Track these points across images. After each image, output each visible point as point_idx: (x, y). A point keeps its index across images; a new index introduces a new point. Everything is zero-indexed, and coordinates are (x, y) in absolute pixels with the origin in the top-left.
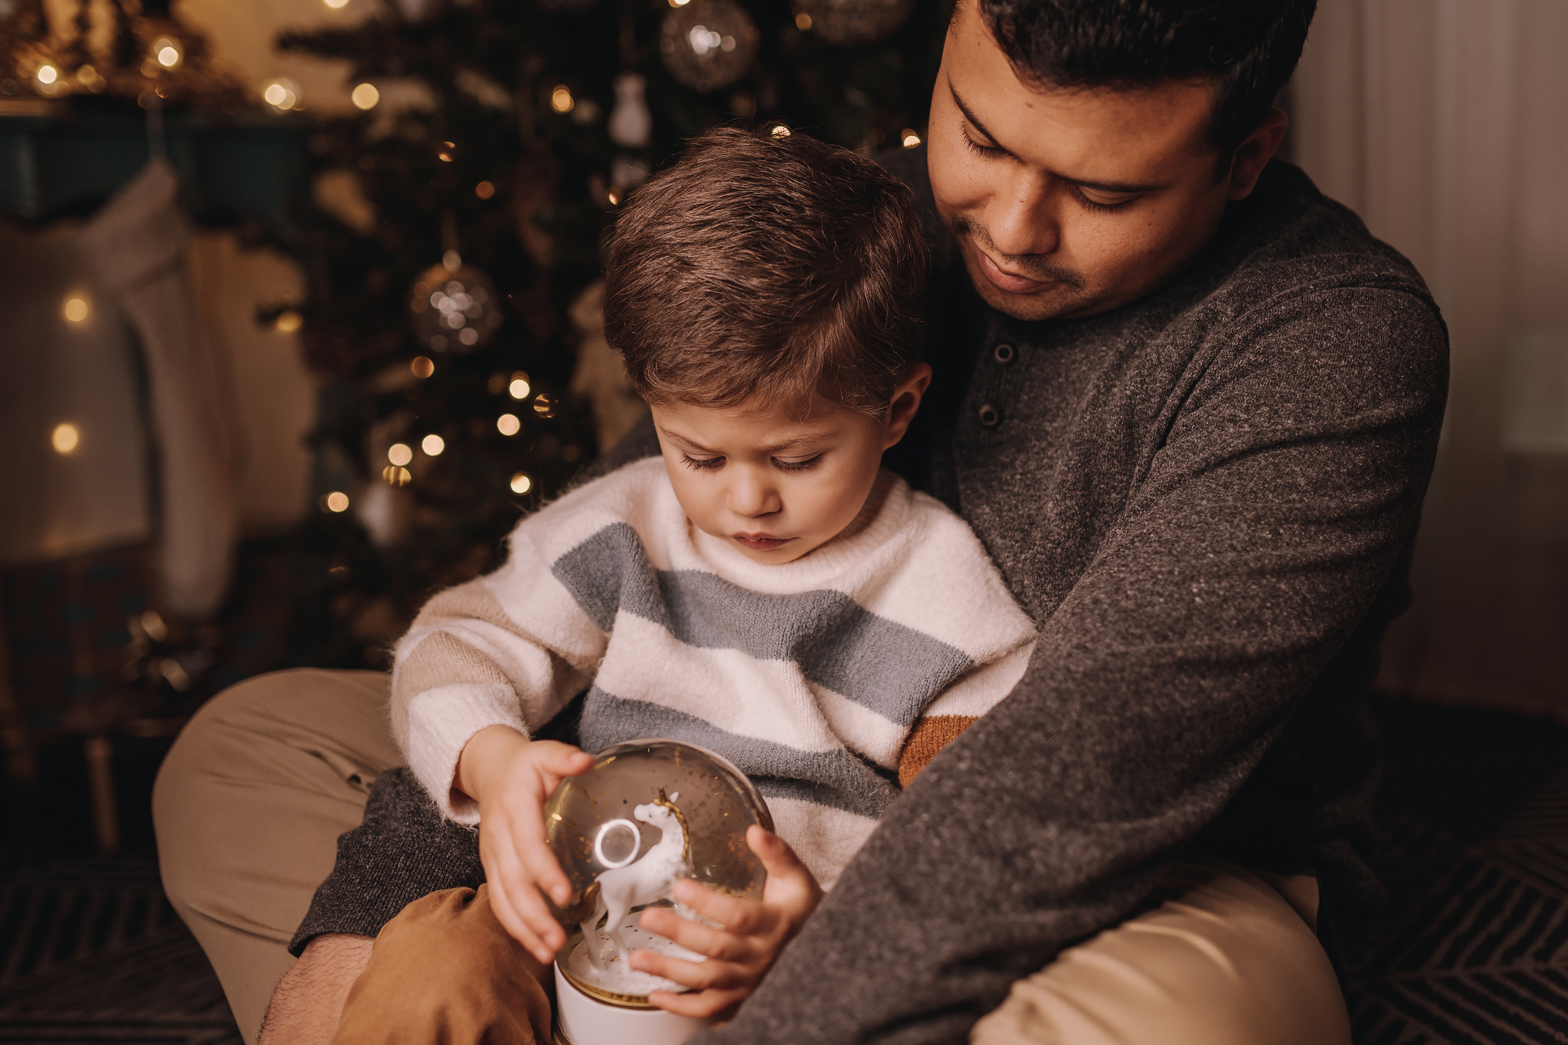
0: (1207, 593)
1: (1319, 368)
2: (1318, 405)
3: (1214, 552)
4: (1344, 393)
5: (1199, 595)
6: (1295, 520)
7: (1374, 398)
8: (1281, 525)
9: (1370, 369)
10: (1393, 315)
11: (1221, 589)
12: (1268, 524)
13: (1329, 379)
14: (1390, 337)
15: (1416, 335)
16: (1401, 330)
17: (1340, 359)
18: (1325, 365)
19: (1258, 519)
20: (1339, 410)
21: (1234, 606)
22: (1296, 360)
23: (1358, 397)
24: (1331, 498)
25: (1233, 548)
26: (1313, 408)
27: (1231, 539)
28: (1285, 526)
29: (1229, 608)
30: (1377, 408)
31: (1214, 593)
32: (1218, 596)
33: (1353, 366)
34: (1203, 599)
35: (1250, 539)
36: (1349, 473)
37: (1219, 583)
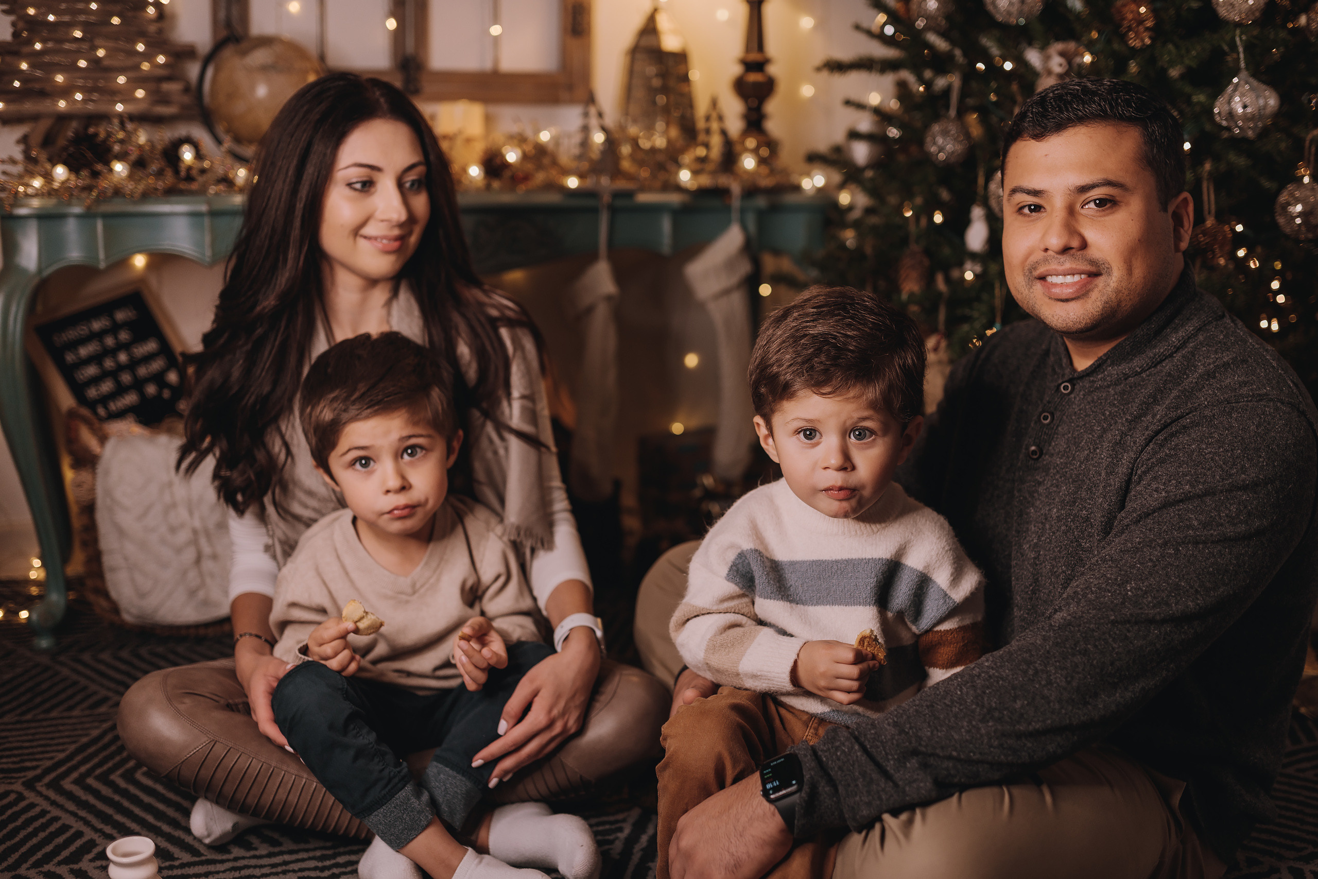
0: (1135, 589)
1: (1206, 455)
2: (1205, 475)
3: (1140, 563)
4: (1221, 467)
5: (1130, 591)
6: (1189, 542)
7: (1242, 468)
8: (1180, 545)
9: (1239, 451)
10: (1261, 418)
11: (1144, 586)
12: (1173, 545)
13: (1212, 460)
14: (1255, 432)
15: (1278, 428)
16: (1265, 427)
17: (1219, 448)
18: (1210, 453)
19: (1165, 544)
20: (1218, 477)
21: (1151, 596)
22: (1193, 452)
23: (1231, 468)
24: (1215, 530)
25: (1151, 560)
26: (1201, 478)
27: (1150, 555)
28: (1183, 546)
29: (1148, 597)
30: (1244, 474)
31: (1140, 589)
32: (1142, 590)
33: (1227, 451)
34: (1132, 592)
35: (1161, 555)
36: (1227, 516)
37: (1143, 583)
